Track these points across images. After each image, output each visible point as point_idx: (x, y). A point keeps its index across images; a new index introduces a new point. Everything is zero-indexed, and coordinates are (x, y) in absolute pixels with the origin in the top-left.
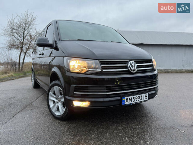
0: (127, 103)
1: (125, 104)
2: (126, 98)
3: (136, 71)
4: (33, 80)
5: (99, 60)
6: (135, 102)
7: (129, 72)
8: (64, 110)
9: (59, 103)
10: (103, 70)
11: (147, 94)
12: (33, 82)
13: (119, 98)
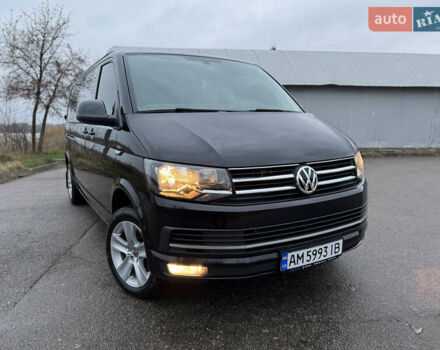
0: (293, 266)
1: (289, 268)
2: (290, 255)
3: (314, 189)
4: (70, 185)
5: (226, 168)
6: (311, 262)
7: (297, 194)
8: (148, 277)
9: (135, 259)
10: (238, 192)
11: (341, 242)
12: (70, 190)
13: (274, 256)
